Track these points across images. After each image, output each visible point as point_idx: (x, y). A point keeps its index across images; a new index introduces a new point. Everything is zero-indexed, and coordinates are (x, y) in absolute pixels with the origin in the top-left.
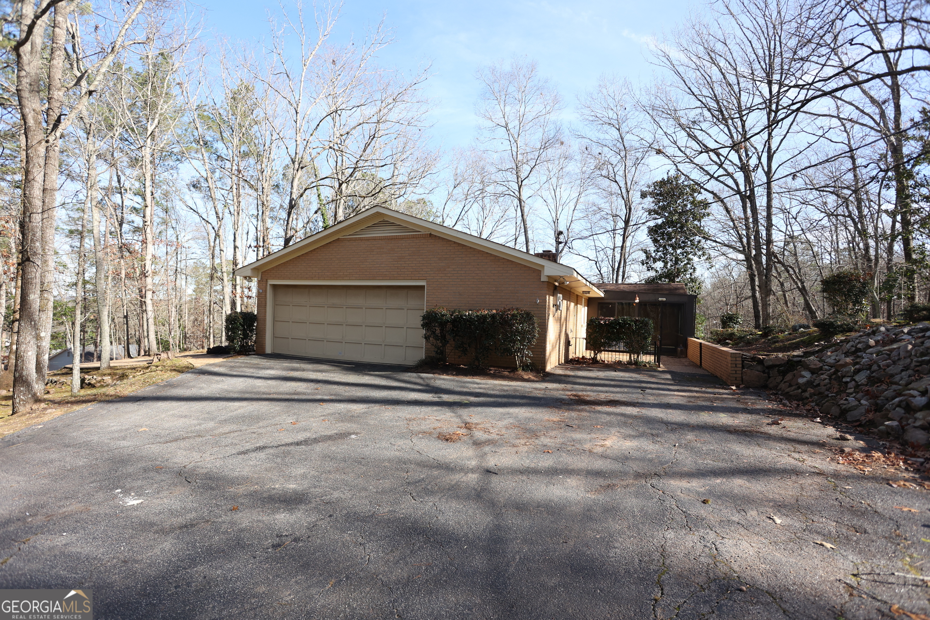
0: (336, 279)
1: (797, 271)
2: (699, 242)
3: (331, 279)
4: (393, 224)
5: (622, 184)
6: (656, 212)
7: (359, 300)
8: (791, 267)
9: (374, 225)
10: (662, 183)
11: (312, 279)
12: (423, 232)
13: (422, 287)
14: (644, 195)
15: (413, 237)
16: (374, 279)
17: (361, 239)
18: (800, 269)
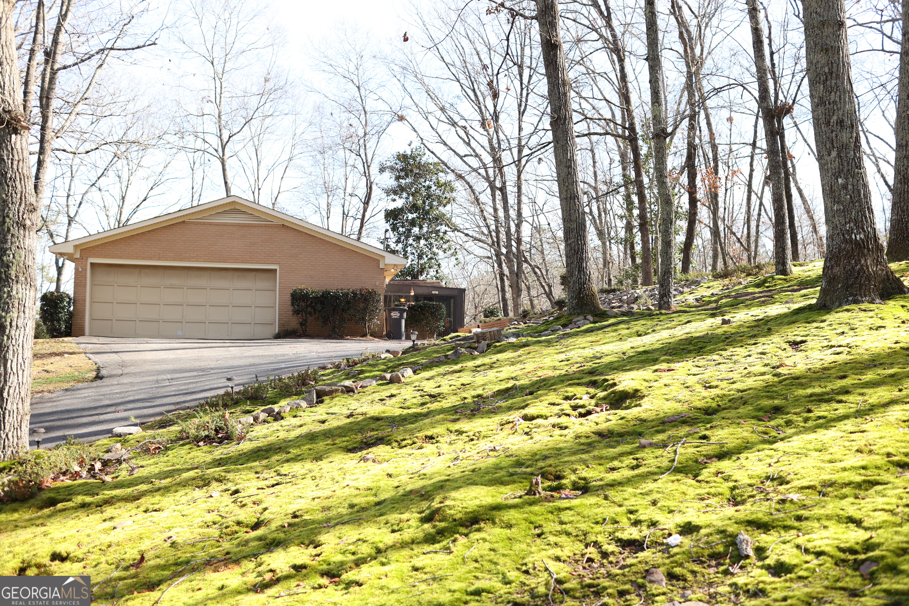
0: (182, 260)
1: (545, 273)
2: (445, 233)
3: (174, 260)
4: (244, 213)
5: (364, 158)
6: (395, 192)
7: (203, 281)
8: (538, 268)
9: (225, 212)
10: (403, 158)
11: (150, 259)
12: (276, 222)
13: (276, 270)
14: (382, 170)
15: (266, 226)
16: (225, 261)
17: (210, 224)
18: (547, 271)
